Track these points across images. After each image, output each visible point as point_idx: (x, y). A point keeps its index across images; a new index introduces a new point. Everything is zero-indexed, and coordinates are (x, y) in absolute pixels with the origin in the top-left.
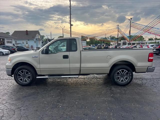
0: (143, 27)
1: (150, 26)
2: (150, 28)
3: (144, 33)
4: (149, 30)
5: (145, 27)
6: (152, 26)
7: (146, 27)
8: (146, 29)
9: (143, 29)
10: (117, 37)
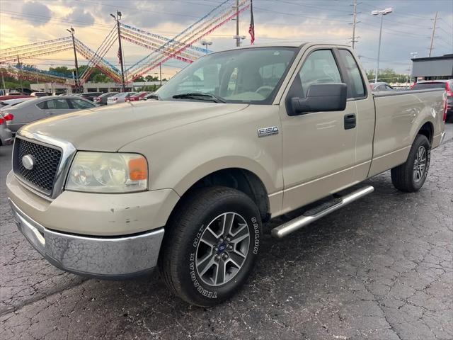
0: (161, 43)
1: (182, 41)
2: (182, 47)
3: (167, 59)
4: (179, 52)
5: (167, 42)
6: (188, 43)
7: (171, 43)
8: (172, 49)
9: (163, 47)
10: (74, 67)
